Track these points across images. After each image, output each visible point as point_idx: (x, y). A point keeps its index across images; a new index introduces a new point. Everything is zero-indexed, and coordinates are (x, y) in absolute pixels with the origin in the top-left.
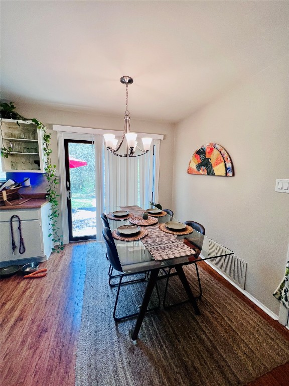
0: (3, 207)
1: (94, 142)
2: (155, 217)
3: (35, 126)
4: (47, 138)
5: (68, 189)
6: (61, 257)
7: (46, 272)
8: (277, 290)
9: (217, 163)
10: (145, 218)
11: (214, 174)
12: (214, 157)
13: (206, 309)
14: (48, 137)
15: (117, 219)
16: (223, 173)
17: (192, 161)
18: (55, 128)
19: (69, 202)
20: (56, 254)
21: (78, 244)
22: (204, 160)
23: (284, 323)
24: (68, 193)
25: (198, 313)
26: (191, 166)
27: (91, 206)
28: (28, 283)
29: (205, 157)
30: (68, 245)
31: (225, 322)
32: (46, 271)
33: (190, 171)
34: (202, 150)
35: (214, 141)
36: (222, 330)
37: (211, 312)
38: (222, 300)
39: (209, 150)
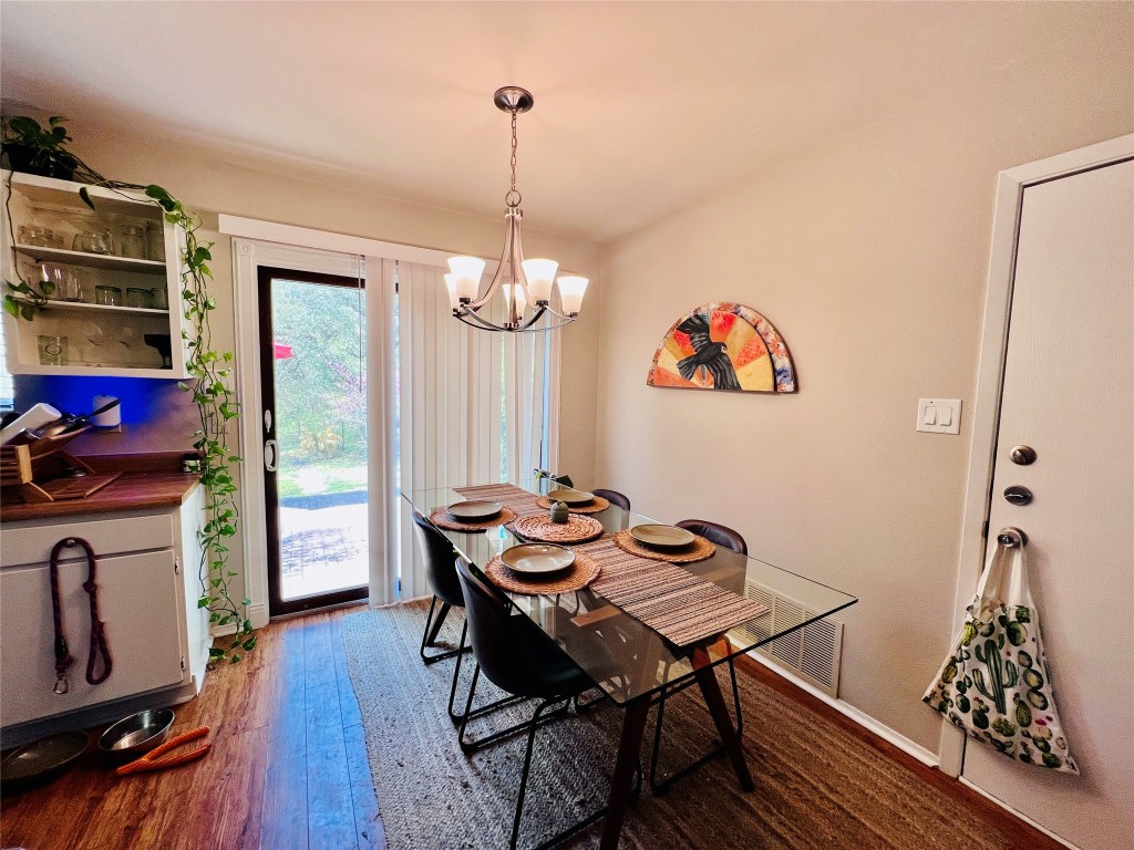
0: (16, 510)
1: (363, 281)
2: (587, 514)
3: (155, 213)
4: (197, 258)
5: (269, 435)
6: (251, 675)
7: (206, 742)
8: (933, 686)
9: (748, 357)
10: (561, 519)
11: (736, 388)
12: (736, 341)
13: (764, 770)
14: (203, 253)
15: (471, 527)
16: (767, 383)
17: (665, 352)
18: (227, 224)
19: (270, 479)
20: (225, 670)
21: (301, 621)
22: (704, 349)
23: (953, 773)
24: (269, 450)
25: (748, 785)
26: (660, 364)
27: (298, 491)
28: (141, 794)
29: (708, 338)
30: (266, 630)
31: (823, 797)
32: (203, 734)
33: (657, 380)
34: (697, 321)
35: (732, 299)
36: (823, 823)
37: (777, 776)
38: (793, 738)
39: (721, 320)
